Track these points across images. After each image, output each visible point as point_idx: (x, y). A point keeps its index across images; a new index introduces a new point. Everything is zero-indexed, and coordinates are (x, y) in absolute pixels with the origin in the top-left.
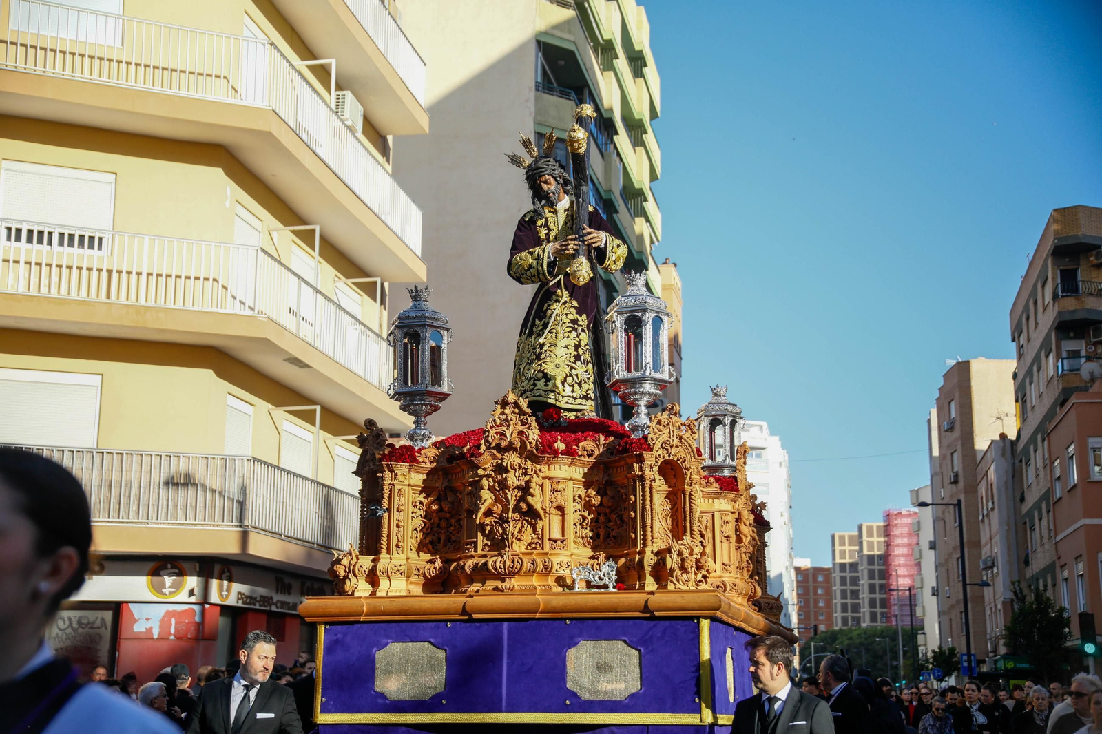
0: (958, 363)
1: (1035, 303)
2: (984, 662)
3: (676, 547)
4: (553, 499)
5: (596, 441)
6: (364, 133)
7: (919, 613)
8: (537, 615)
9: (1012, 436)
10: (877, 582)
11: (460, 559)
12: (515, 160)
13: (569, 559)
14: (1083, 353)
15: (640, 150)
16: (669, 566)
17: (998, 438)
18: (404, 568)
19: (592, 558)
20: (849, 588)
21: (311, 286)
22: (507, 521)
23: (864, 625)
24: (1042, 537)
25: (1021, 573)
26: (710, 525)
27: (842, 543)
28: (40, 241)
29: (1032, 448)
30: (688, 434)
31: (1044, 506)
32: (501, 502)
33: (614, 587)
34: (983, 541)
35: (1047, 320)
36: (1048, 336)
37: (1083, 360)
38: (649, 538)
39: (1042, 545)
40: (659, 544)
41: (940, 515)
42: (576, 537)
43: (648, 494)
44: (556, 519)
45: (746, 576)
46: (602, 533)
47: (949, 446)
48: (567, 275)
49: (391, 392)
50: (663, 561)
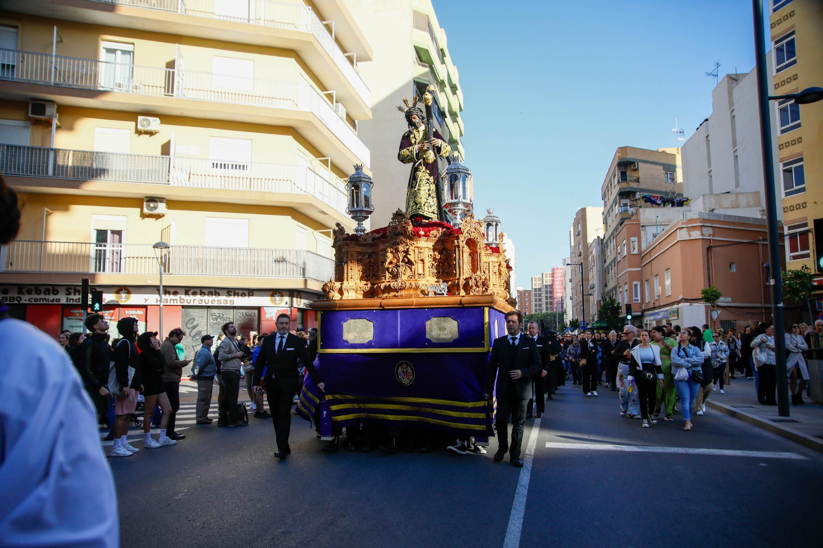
0: (582, 209)
1: (611, 185)
2: (589, 324)
3: (474, 276)
4: (419, 256)
5: (438, 230)
6: (347, 120)
7: (565, 307)
8: (413, 307)
9: (602, 237)
10: (549, 295)
11: (379, 283)
12: (400, 109)
13: (426, 283)
14: (629, 204)
15: (456, 124)
16: (470, 285)
17: (596, 238)
18: (354, 287)
19: (437, 282)
20: (538, 298)
21: (328, 182)
22: (399, 266)
23: (543, 312)
24: (612, 276)
25: (604, 290)
26: (487, 268)
27: (535, 280)
28: (225, 168)
29: (609, 242)
30: (479, 227)
31: (613, 264)
32: (396, 258)
33: (447, 294)
34: (590, 278)
35: (615, 191)
36: (616, 197)
37: (629, 207)
38: (462, 272)
39: (612, 279)
40: (466, 275)
41: (574, 268)
42: (429, 273)
43: (461, 253)
44: (420, 265)
45: (503, 289)
46: (441, 271)
47: (578, 242)
48: (424, 159)
49: (347, 211)
50: (468, 282)
